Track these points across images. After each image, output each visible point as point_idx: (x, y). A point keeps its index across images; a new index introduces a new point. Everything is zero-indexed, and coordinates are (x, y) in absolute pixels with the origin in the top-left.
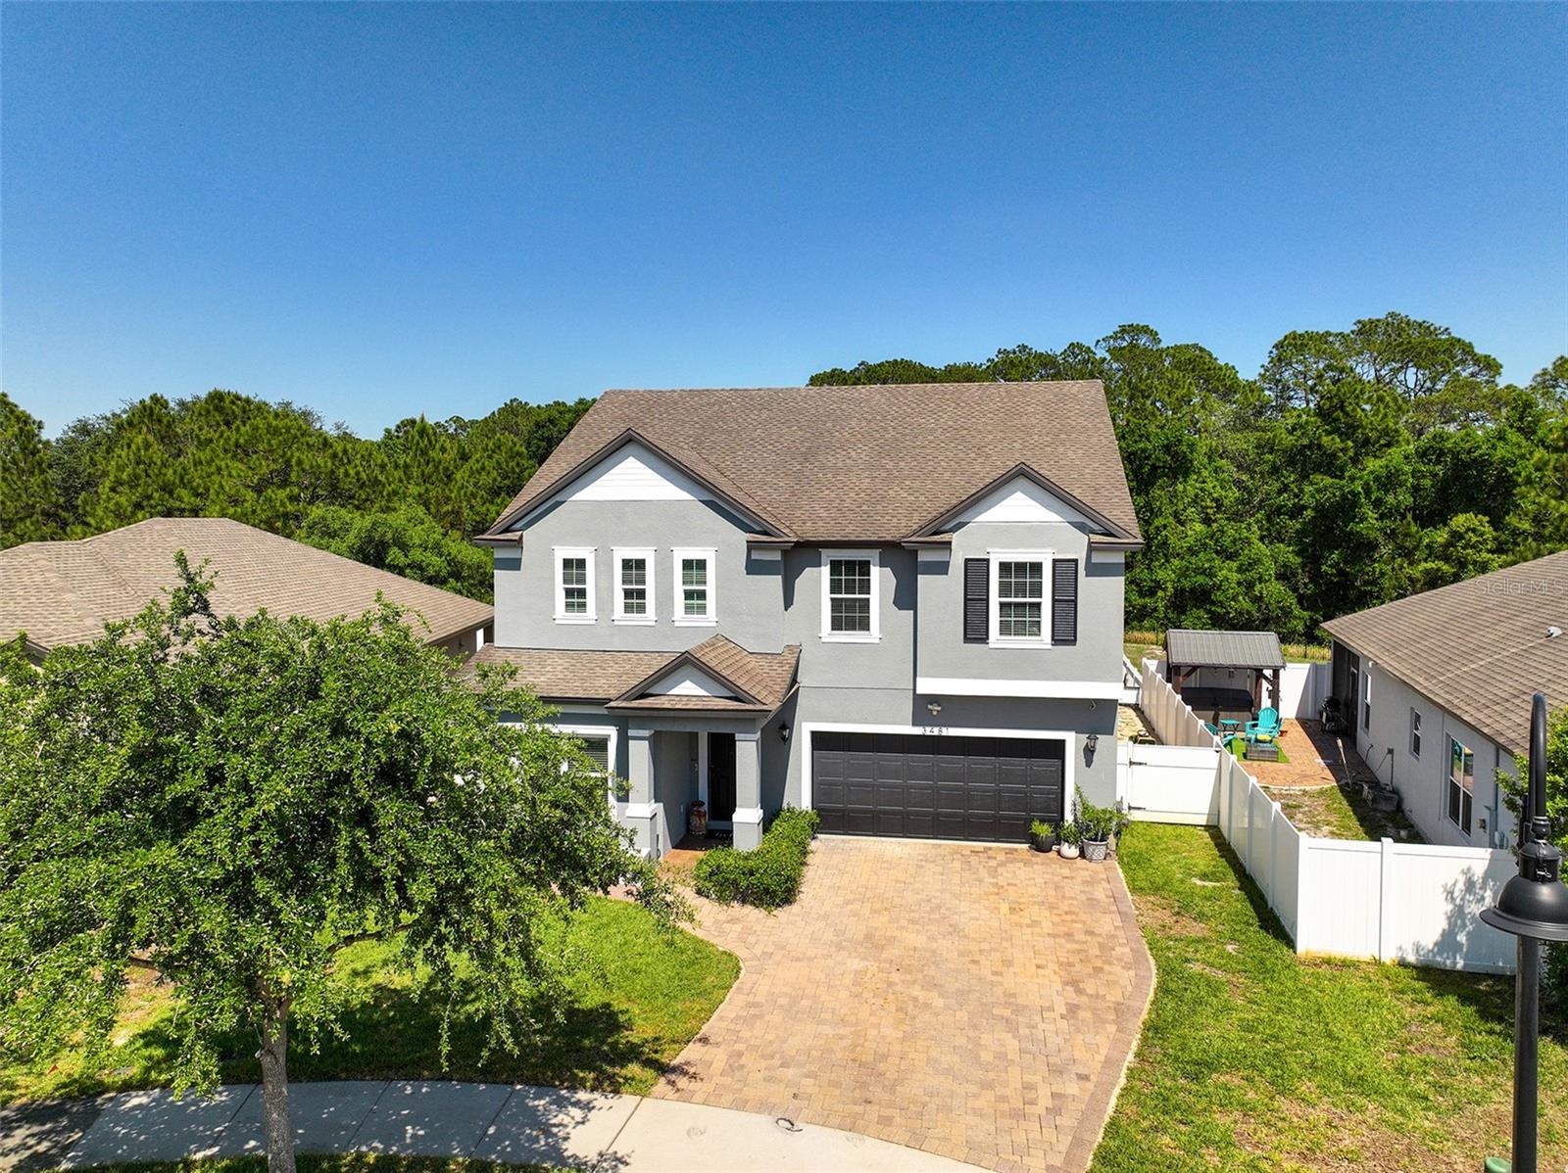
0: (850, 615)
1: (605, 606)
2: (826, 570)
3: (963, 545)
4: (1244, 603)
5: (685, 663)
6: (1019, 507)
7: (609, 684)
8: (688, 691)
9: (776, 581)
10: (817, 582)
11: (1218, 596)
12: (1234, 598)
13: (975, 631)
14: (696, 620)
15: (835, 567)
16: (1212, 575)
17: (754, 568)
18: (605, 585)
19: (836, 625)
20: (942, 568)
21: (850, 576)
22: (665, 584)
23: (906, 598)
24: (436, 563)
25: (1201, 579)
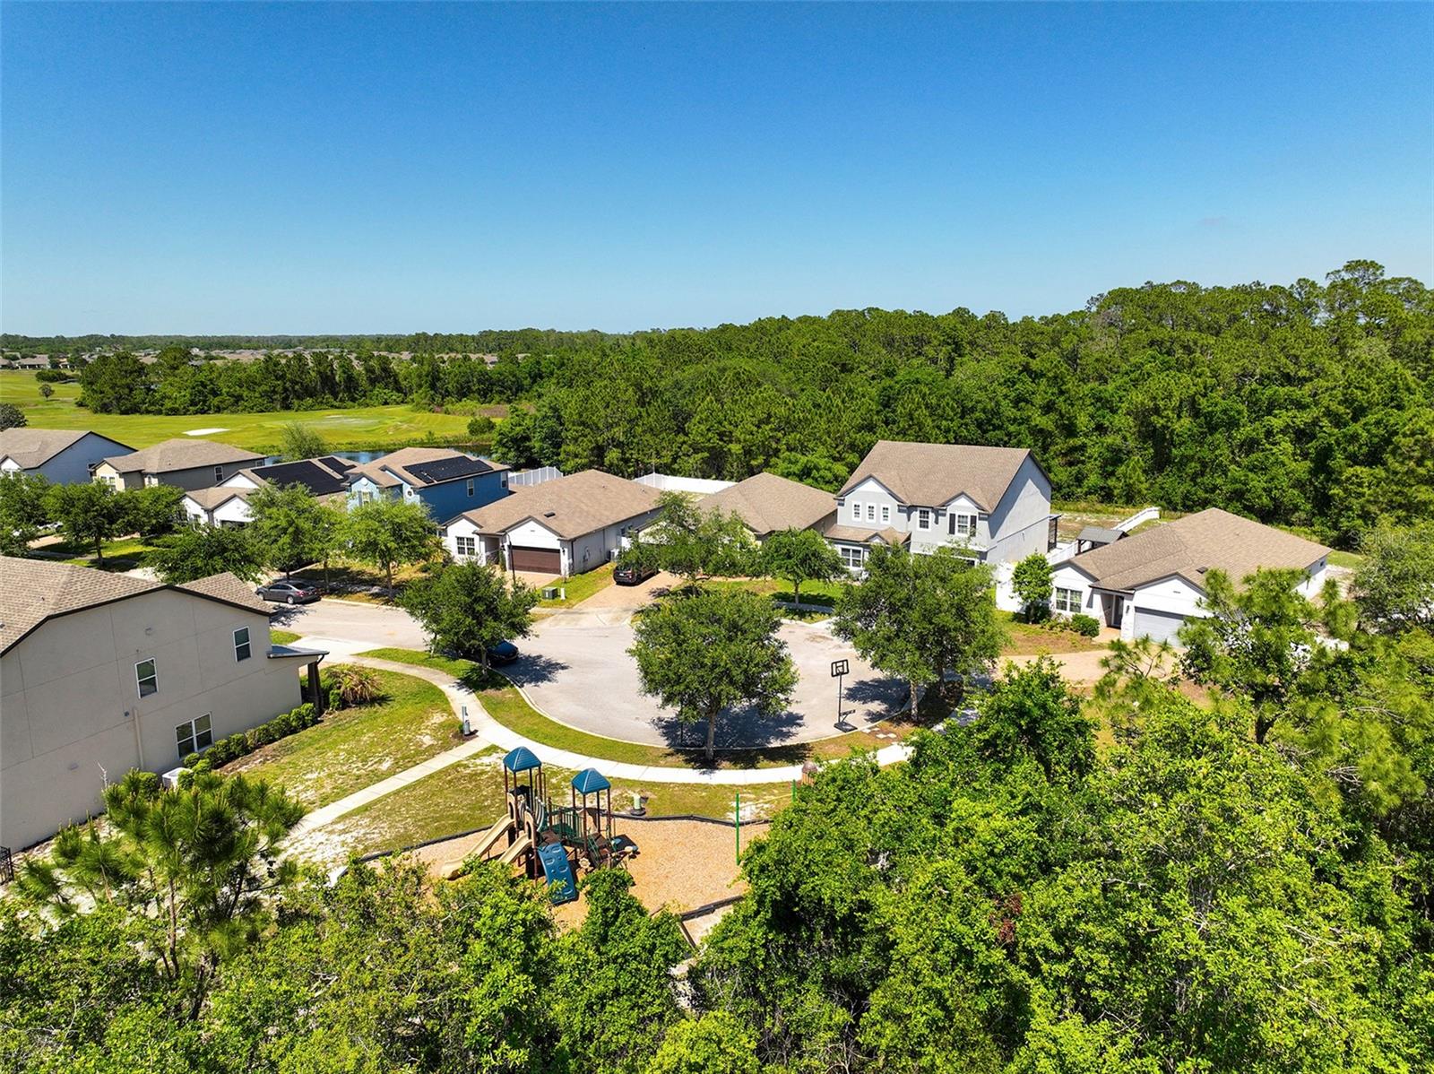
0: (924, 524)
1: (864, 517)
2: (918, 513)
3: (950, 510)
4: (1265, 500)
5: (876, 535)
6: (962, 502)
7: (861, 538)
8: (877, 541)
9: (905, 515)
10: (916, 515)
11: (1248, 496)
12: (1259, 497)
13: (952, 531)
14: (885, 522)
15: (921, 512)
16: (1245, 484)
17: (899, 511)
18: (864, 511)
19: (921, 526)
20: (944, 515)
21: (924, 513)
22: (878, 512)
23: (937, 522)
24: (829, 475)
25: (1238, 486)
